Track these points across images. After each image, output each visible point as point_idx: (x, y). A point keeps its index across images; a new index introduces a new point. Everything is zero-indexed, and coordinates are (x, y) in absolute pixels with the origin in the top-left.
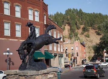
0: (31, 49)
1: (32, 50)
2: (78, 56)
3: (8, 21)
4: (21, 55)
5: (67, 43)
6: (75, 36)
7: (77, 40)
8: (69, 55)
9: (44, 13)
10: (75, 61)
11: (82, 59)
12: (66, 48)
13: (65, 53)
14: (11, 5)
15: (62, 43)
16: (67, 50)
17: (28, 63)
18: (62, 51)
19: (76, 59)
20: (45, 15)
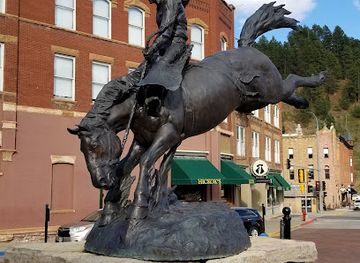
0: (158, 126)
1: (166, 131)
2: (327, 176)
3: (105, 58)
4: (93, 162)
5: (293, 135)
6: (317, 115)
7: (325, 128)
8: (301, 175)
9: (222, 34)
10: (321, 193)
11: (343, 190)
12: (291, 152)
13: (285, 167)
14: (115, 6)
15: (278, 133)
16: (291, 156)
17: (137, 211)
18: (277, 160)
19: (324, 189)
20: (224, 39)
